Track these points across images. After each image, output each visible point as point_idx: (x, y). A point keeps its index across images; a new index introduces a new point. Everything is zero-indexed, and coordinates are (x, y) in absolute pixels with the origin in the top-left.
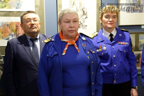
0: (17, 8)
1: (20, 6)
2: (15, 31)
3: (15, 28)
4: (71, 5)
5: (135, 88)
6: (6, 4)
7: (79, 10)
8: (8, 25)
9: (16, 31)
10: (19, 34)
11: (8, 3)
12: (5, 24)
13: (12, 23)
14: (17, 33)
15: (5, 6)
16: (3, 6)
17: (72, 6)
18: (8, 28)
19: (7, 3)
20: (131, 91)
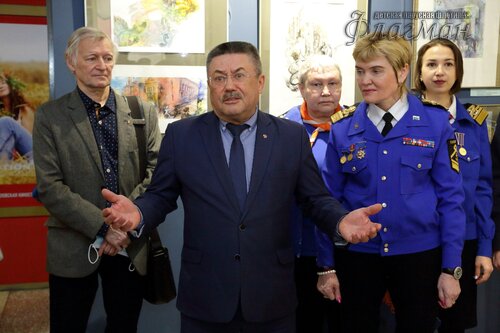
0: (162, 45)
1: (171, 41)
2: (157, 98)
3: (157, 91)
4: (293, 38)
5: (452, 273)
6: (139, 36)
7: (312, 50)
8: (140, 85)
9: (159, 98)
10: (165, 105)
11: (142, 34)
12: (134, 83)
13: (150, 80)
14: (163, 104)
15: (136, 41)
16: (132, 39)
17: (294, 41)
18: (142, 90)
19: (139, 33)
20: (440, 280)
